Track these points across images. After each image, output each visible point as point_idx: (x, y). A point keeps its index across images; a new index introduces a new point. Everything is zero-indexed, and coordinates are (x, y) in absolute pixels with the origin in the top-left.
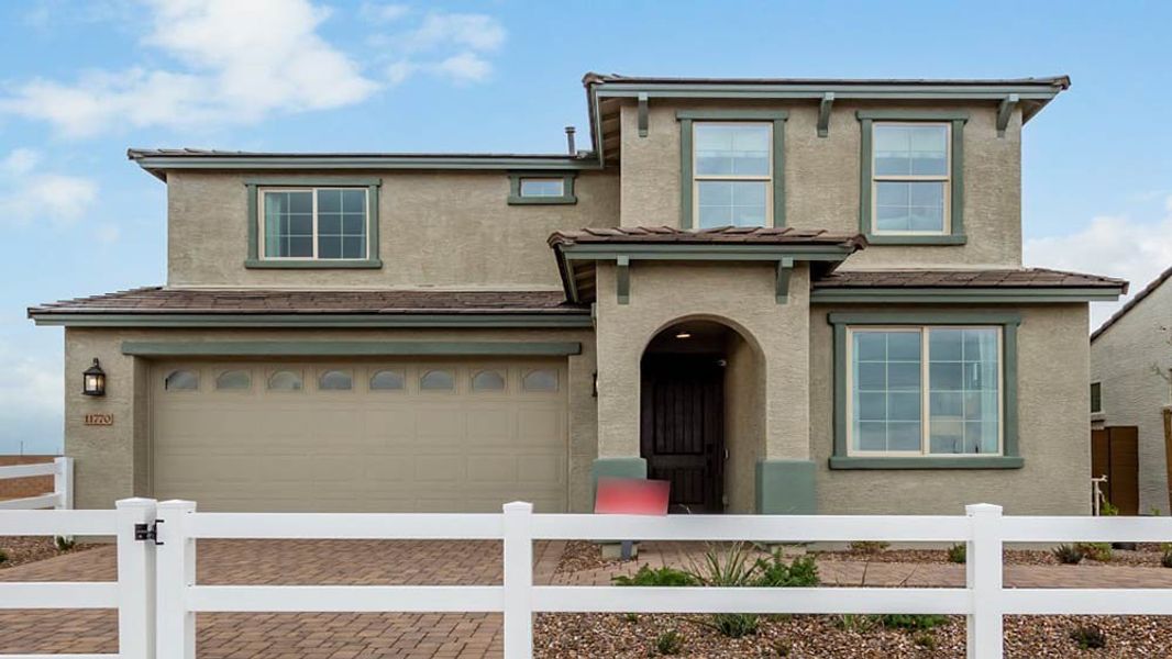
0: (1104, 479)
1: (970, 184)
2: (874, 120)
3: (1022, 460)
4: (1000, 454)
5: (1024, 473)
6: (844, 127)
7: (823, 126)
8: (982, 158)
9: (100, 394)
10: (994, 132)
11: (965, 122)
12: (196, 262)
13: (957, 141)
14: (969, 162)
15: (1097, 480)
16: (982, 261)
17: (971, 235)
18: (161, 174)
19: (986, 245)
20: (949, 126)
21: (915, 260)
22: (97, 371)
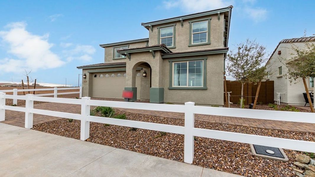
0: (231, 92)
1: (211, 32)
2: (192, 22)
3: (207, 88)
4: (203, 87)
5: (208, 91)
6: (186, 24)
7: (182, 25)
8: (214, 26)
9: (85, 78)
10: (217, 20)
11: (211, 19)
12: (107, 60)
13: (209, 23)
14: (211, 27)
15: (229, 93)
16: (215, 47)
17: (212, 42)
18: (104, 47)
19: (215, 44)
20: (208, 21)
21: (200, 48)
22: (85, 75)
